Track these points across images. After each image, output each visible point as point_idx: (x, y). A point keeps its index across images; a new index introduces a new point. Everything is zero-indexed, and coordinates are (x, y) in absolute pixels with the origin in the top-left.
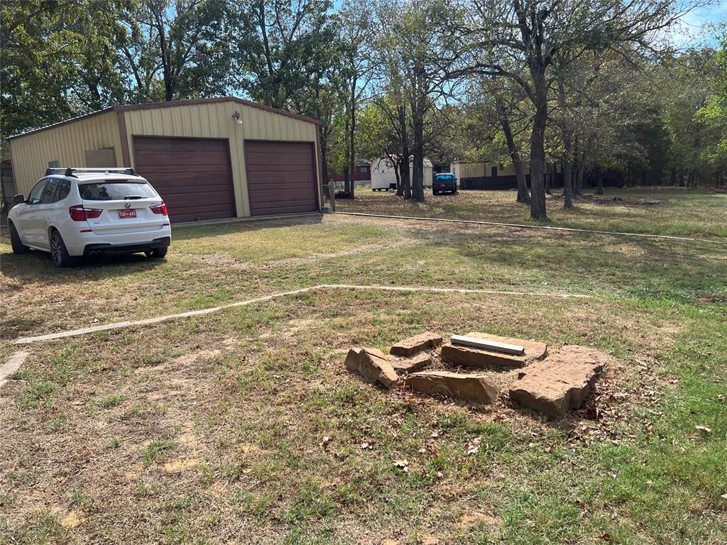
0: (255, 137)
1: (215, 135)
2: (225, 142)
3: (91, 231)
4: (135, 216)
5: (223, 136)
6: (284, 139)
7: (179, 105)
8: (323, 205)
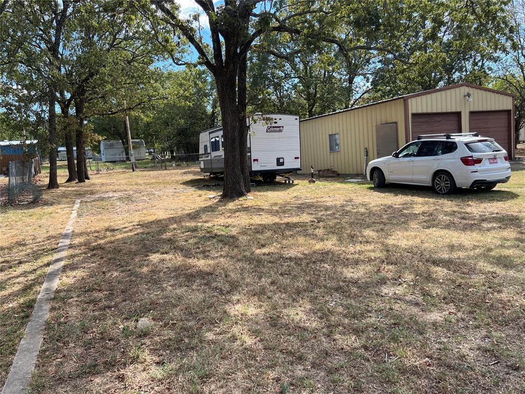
0: (476, 109)
1: (454, 110)
2: (458, 114)
3: (477, 172)
4: (497, 163)
5: (458, 110)
6: (493, 109)
7: (436, 92)
8: (514, 156)
